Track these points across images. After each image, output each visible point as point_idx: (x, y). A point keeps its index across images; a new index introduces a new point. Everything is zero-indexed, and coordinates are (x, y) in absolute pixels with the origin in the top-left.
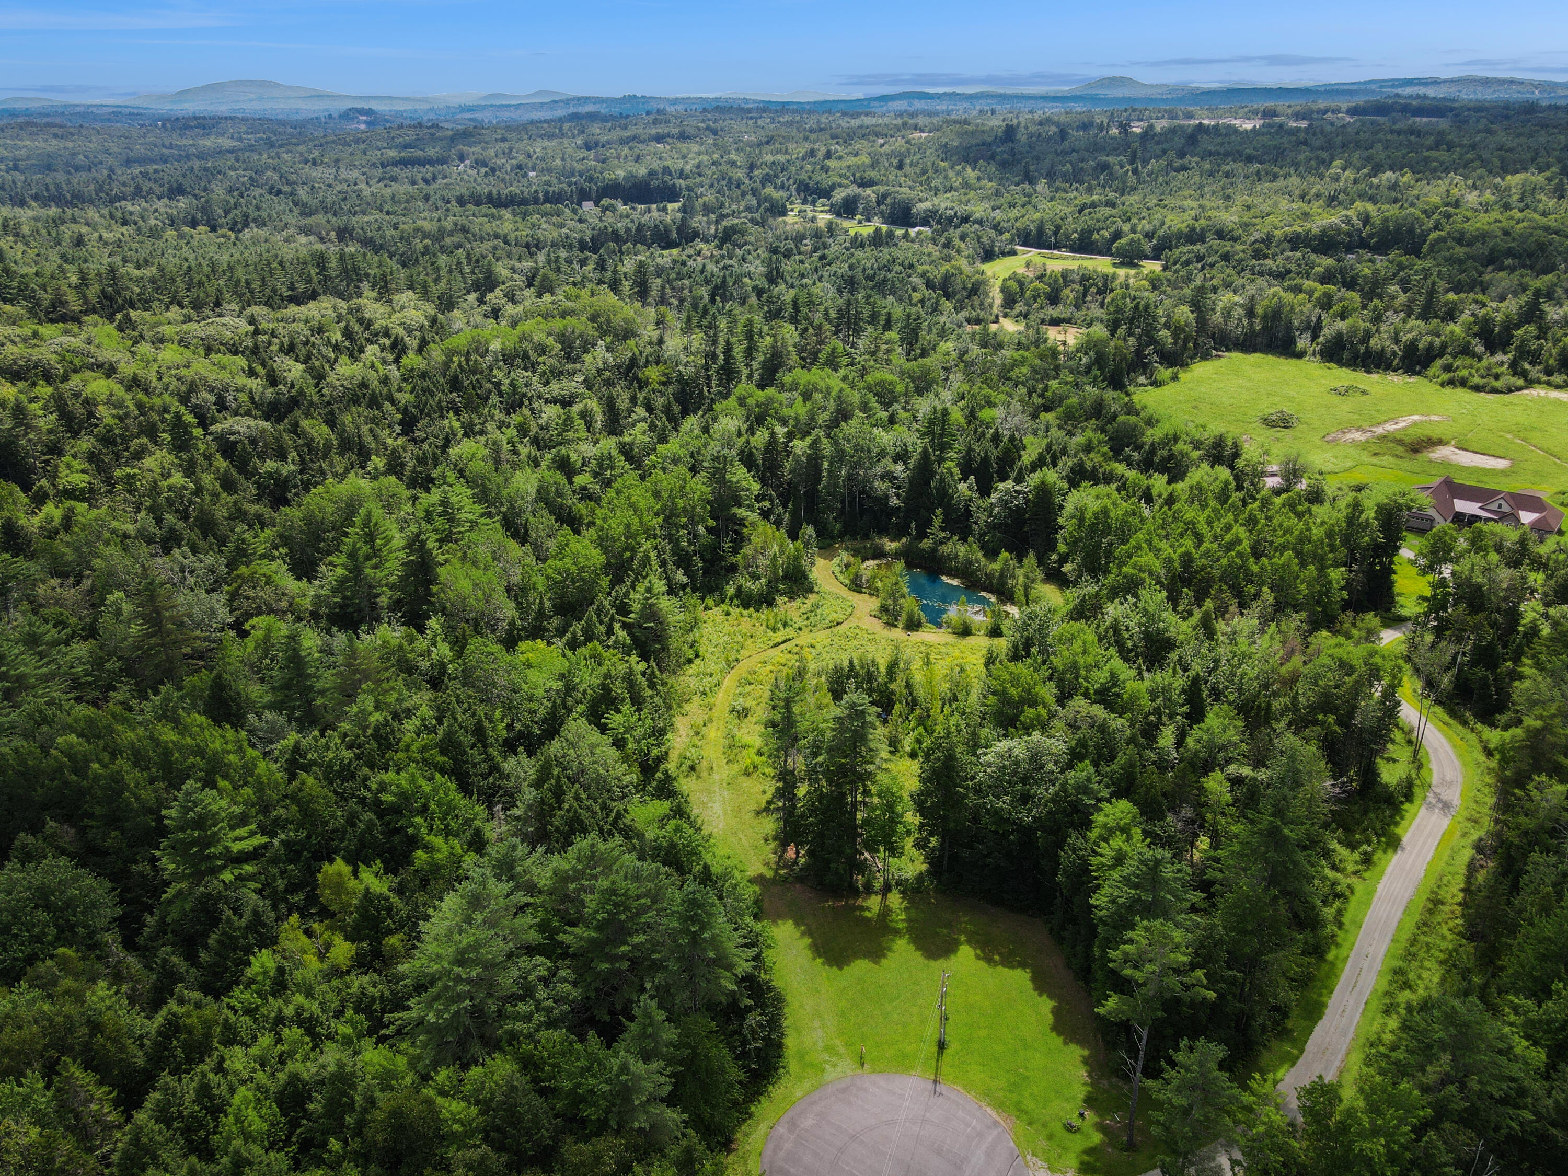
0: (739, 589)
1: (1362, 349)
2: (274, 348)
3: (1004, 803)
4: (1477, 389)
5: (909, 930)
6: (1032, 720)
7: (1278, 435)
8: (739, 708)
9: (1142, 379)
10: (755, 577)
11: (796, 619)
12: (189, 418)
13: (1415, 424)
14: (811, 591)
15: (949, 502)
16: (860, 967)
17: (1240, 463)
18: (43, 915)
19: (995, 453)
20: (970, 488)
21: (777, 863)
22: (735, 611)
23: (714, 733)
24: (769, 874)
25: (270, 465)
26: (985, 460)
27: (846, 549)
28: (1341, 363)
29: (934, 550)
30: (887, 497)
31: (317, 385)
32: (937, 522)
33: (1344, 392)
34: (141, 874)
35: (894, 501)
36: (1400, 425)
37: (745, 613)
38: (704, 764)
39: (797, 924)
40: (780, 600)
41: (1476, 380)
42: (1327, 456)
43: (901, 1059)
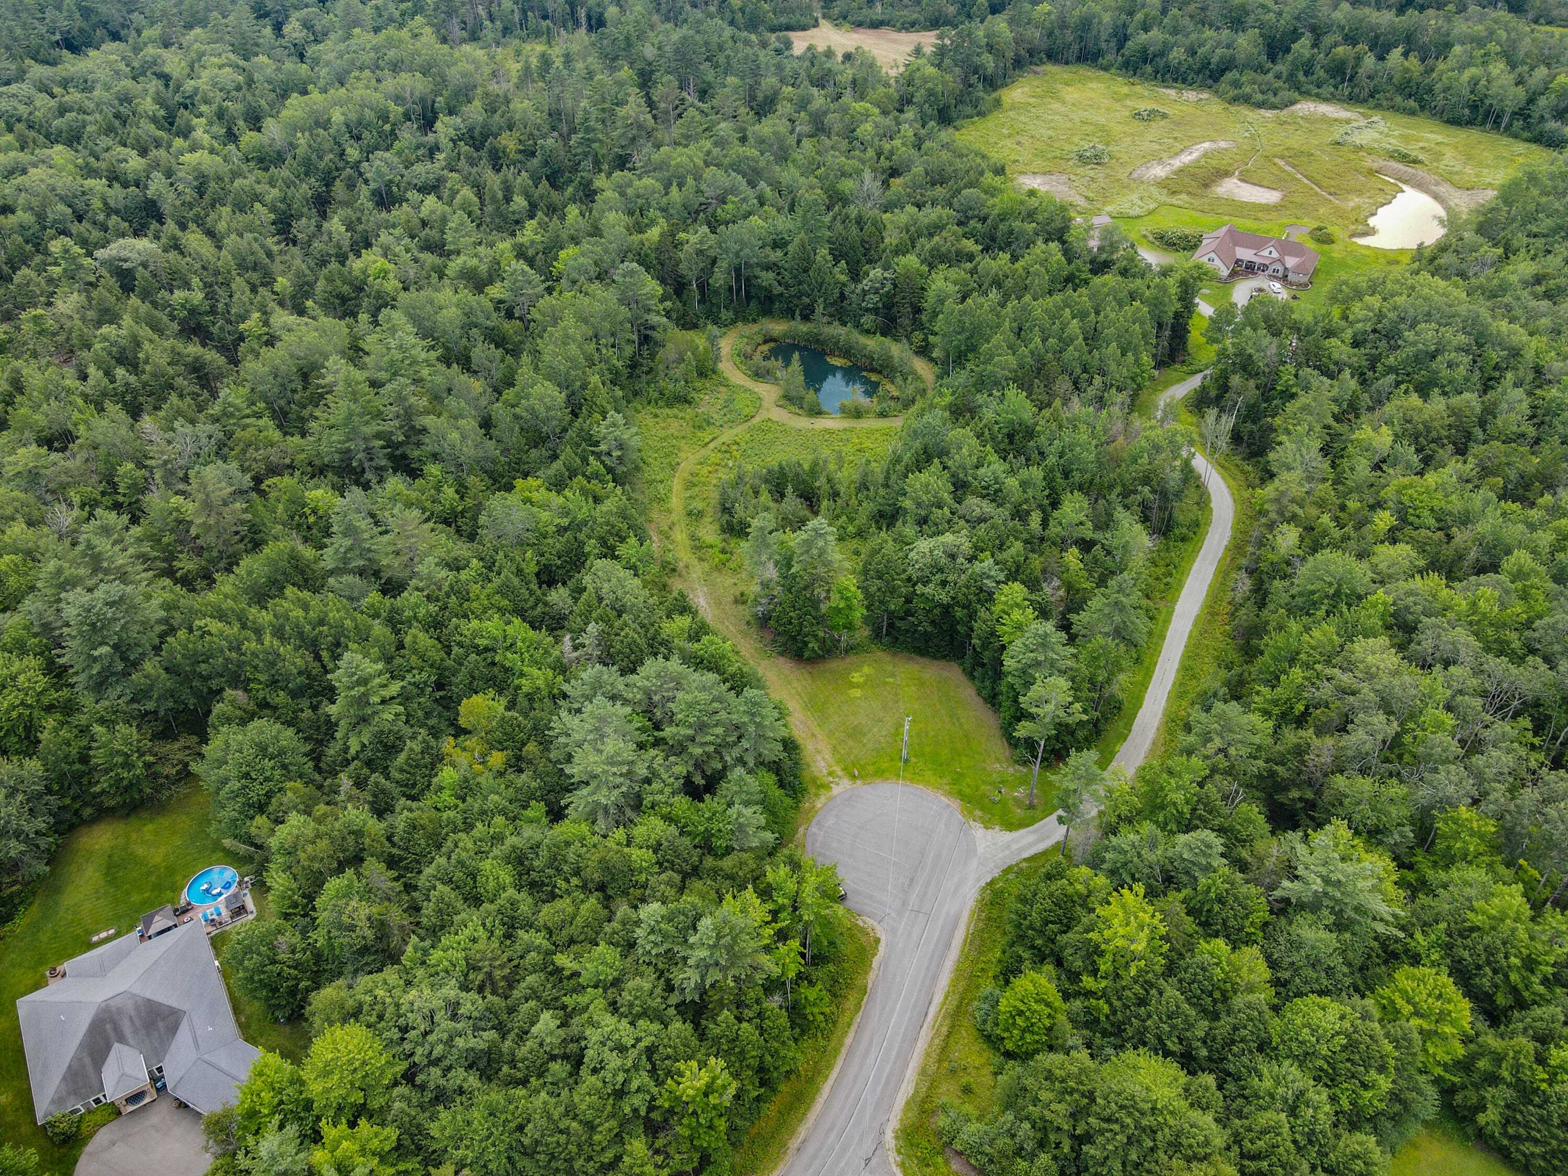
1: (1162, 62)
4: (1260, 105)
6: (941, 521)
7: (1092, 173)
8: (694, 511)
9: (969, 110)
10: (674, 380)
11: (716, 416)
12: (77, 250)
14: (721, 383)
15: (826, 288)
19: (860, 236)
20: (842, 273)
22: (662, 412)
23: (680, 536)
25: (179, 295)
26: (853, 246)
27: (741, 337)
28: (1145, 78)
29: (818, 334)
30: (770, 285)
32: (819, 310)
33: (1146, 117)
35: (777, 288)
36: (1195, 155)
37: (671, 412)
40: (698, 397)
41: (1259, 97)
42: (1134, 197)
43: (880, 773)
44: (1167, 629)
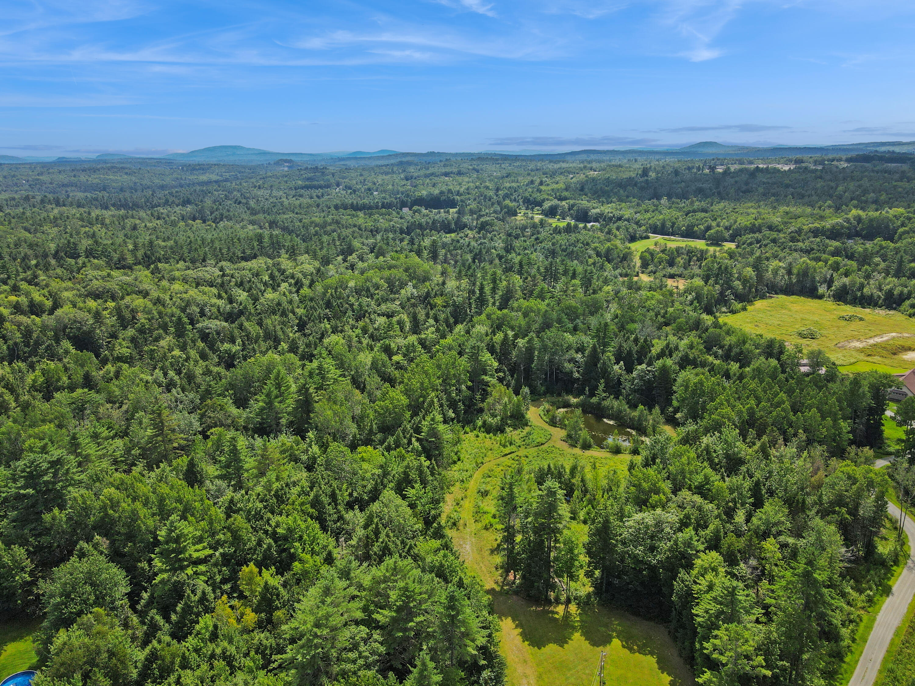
0: (484, 422)
1: (859, 294)
2: (232, 284)
3: (639, 551)
5: (582, 627)
6: (656, 502)
7: (808, 343)
9: (724, 309)
10: (494, 416)
11: (517, 441)
12: (186, 320)
13: (893, 338)
14: (527, 425)
15: (608, 376)
16: (551, 648)
17: (784, 357)
18: (88, 588)
19: (635, 349)
20: (620, 369)
21: (503, 582)
22: (482, 435)
23: (468, 504)
24: (498, 589)
25: (226, 346)
26: (630, 353)
27: (548, 402)
28: (846, 302)
29: (599, 404)
30: (572, 372)
31: (254, 304)
32: (601, 387)
34: (142, 569)
35: (576, 375)
36: (885, 339)
37: (488, 436)
38: (461, 522)
39: (514, 621)
40: (508, 429)
42: (839, 355)
44: (869, 634)
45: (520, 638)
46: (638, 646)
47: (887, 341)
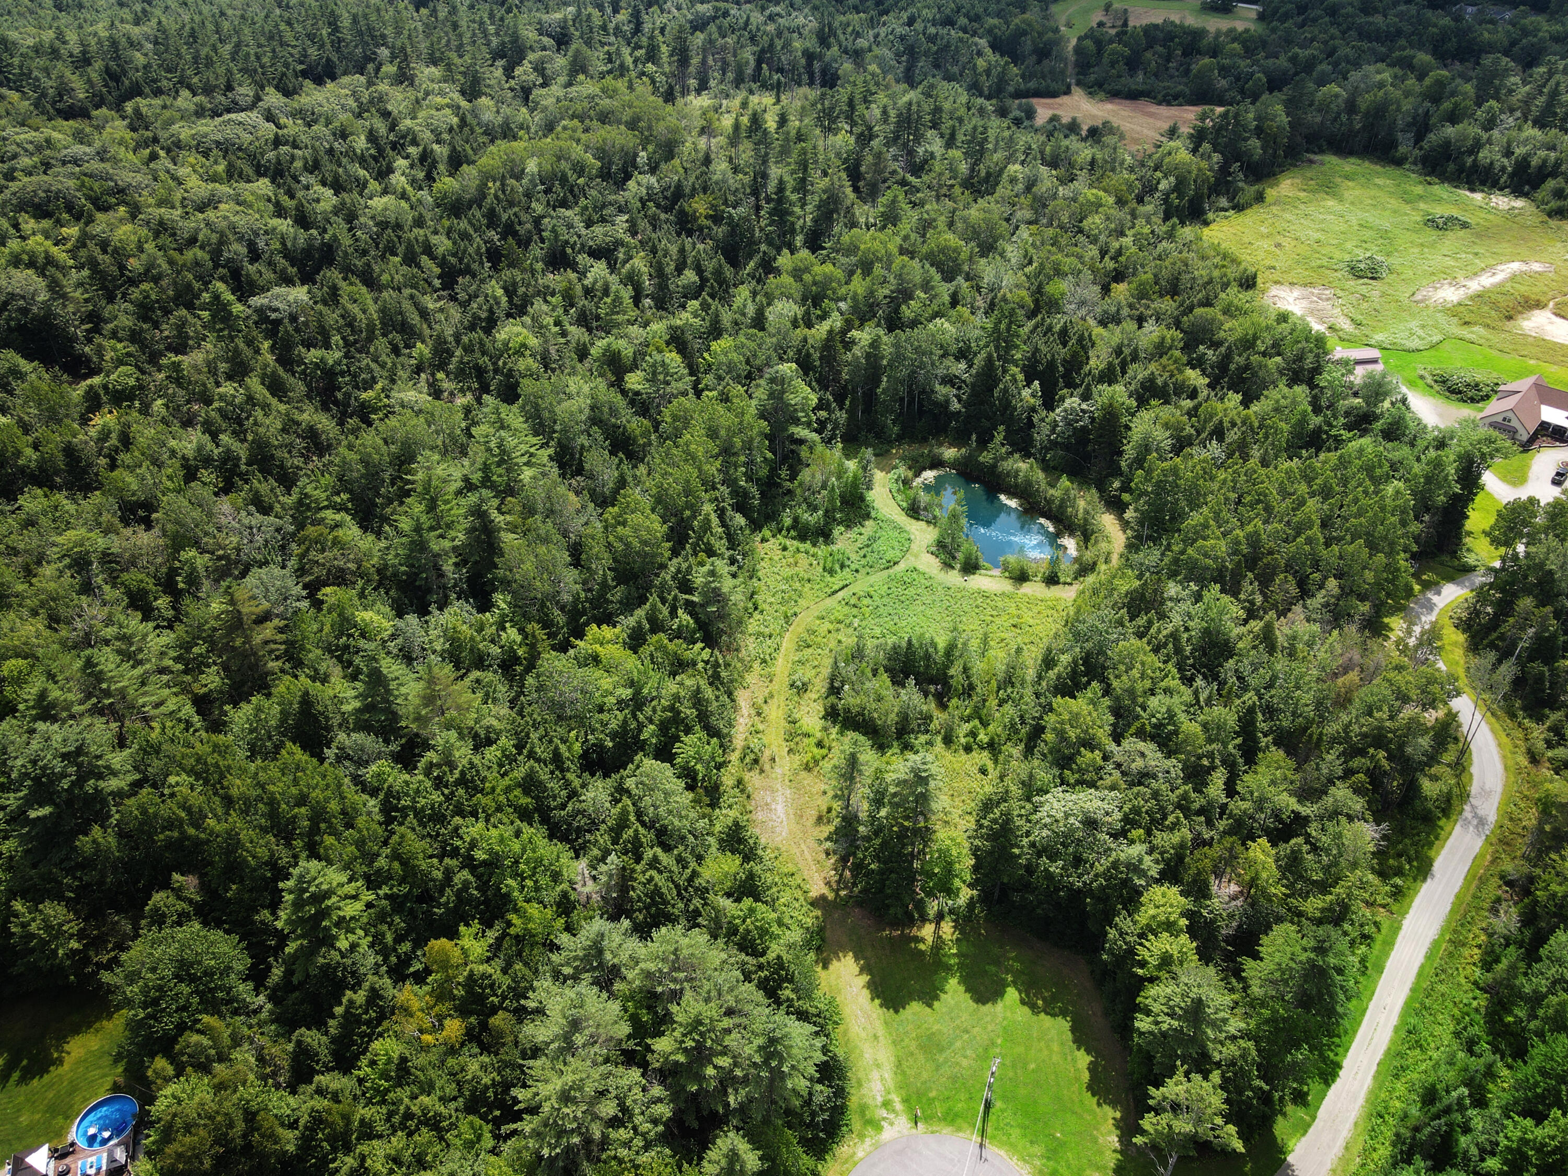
0: (796, 520)
2: (298, 164)
3: (1055, 868)
5: (961, 966)
6: (1088, 765)
7: (1365, 290)
8: (799, 683)
9: (1223, 202)
10: (813, 508)
11: (853, 557)
12: (228, 297)
13: (1513, 278)
14: (868, 516)
15: (1012, 414)
16: (915, 1008)
19: (1063, 353)
20: (1033, 395)
21: (838, 882)
22: (792, 544)
23: (775, 713)
24: (831, 896)
25: (315, 353)
26: (1051, 365)
27: (903, 459)
28: (1445, 178)
29: (994, 466)
30: (947, 402)
32: (999, 437)
33: (1441, 225)
34: (262, 922)
35: (955, 406)
36: (1499, 278)
37: (802, 546)
38: (767, 753)
39: (857, 958)
40: (837, 531)
42: (1414, 324)
43: (951, 1118)
44: (1387, 955)
45: (866, 993)
46: (1044, 999)
47: (1501, 284)
